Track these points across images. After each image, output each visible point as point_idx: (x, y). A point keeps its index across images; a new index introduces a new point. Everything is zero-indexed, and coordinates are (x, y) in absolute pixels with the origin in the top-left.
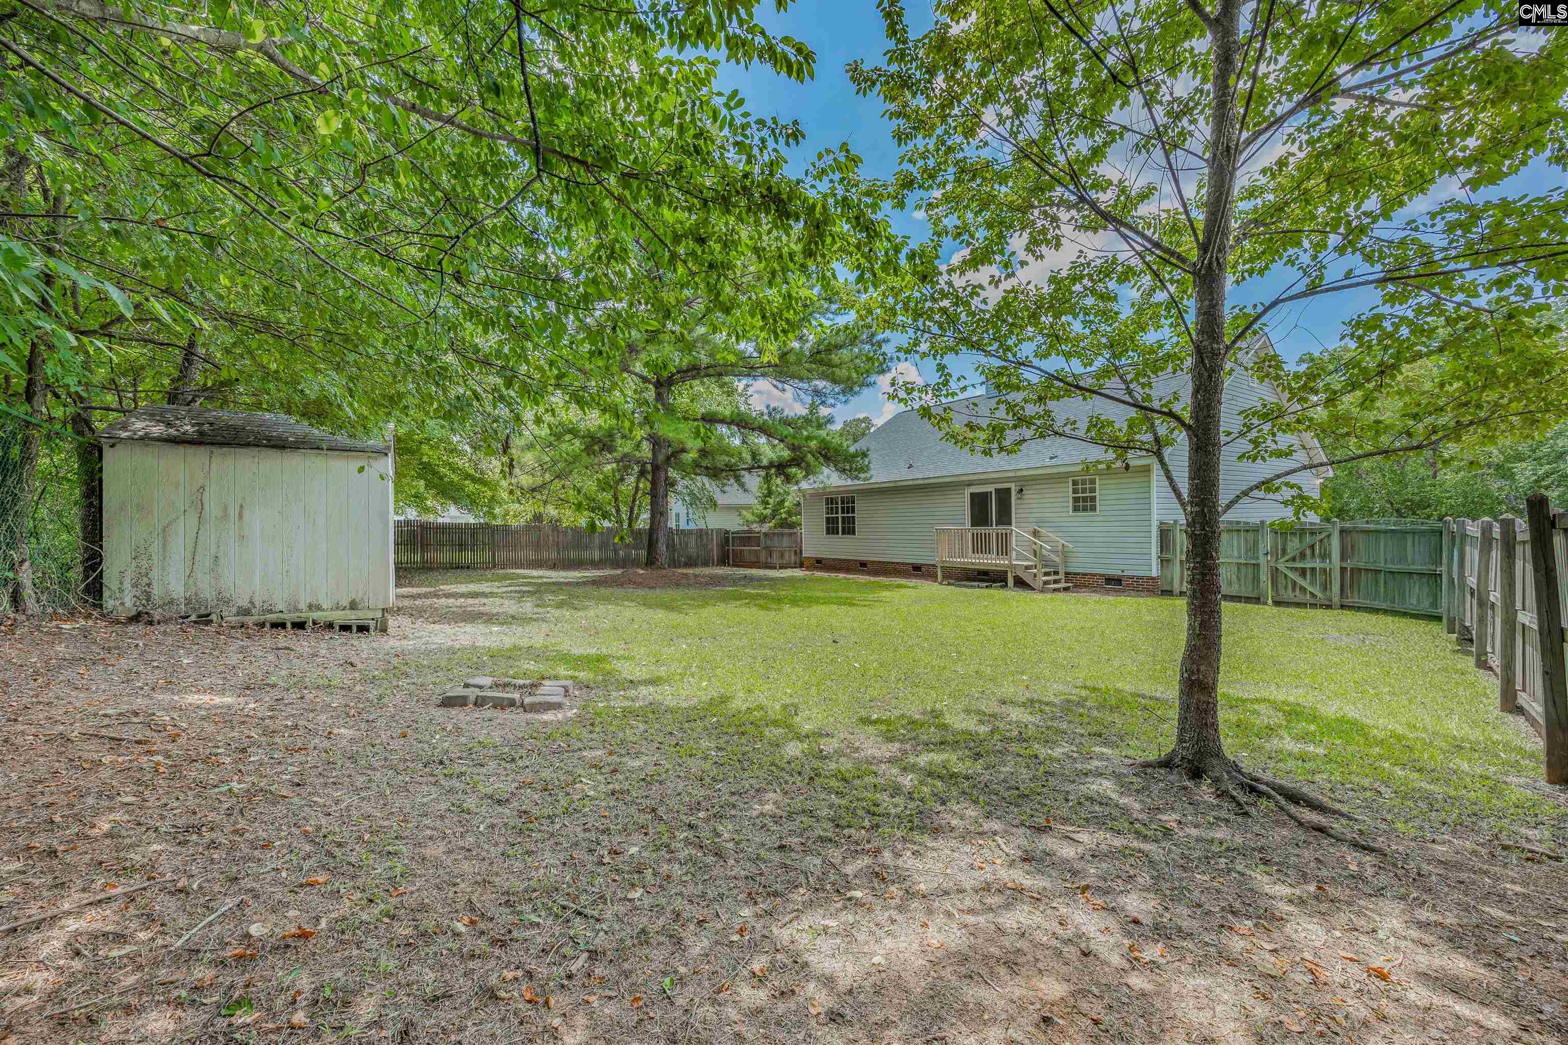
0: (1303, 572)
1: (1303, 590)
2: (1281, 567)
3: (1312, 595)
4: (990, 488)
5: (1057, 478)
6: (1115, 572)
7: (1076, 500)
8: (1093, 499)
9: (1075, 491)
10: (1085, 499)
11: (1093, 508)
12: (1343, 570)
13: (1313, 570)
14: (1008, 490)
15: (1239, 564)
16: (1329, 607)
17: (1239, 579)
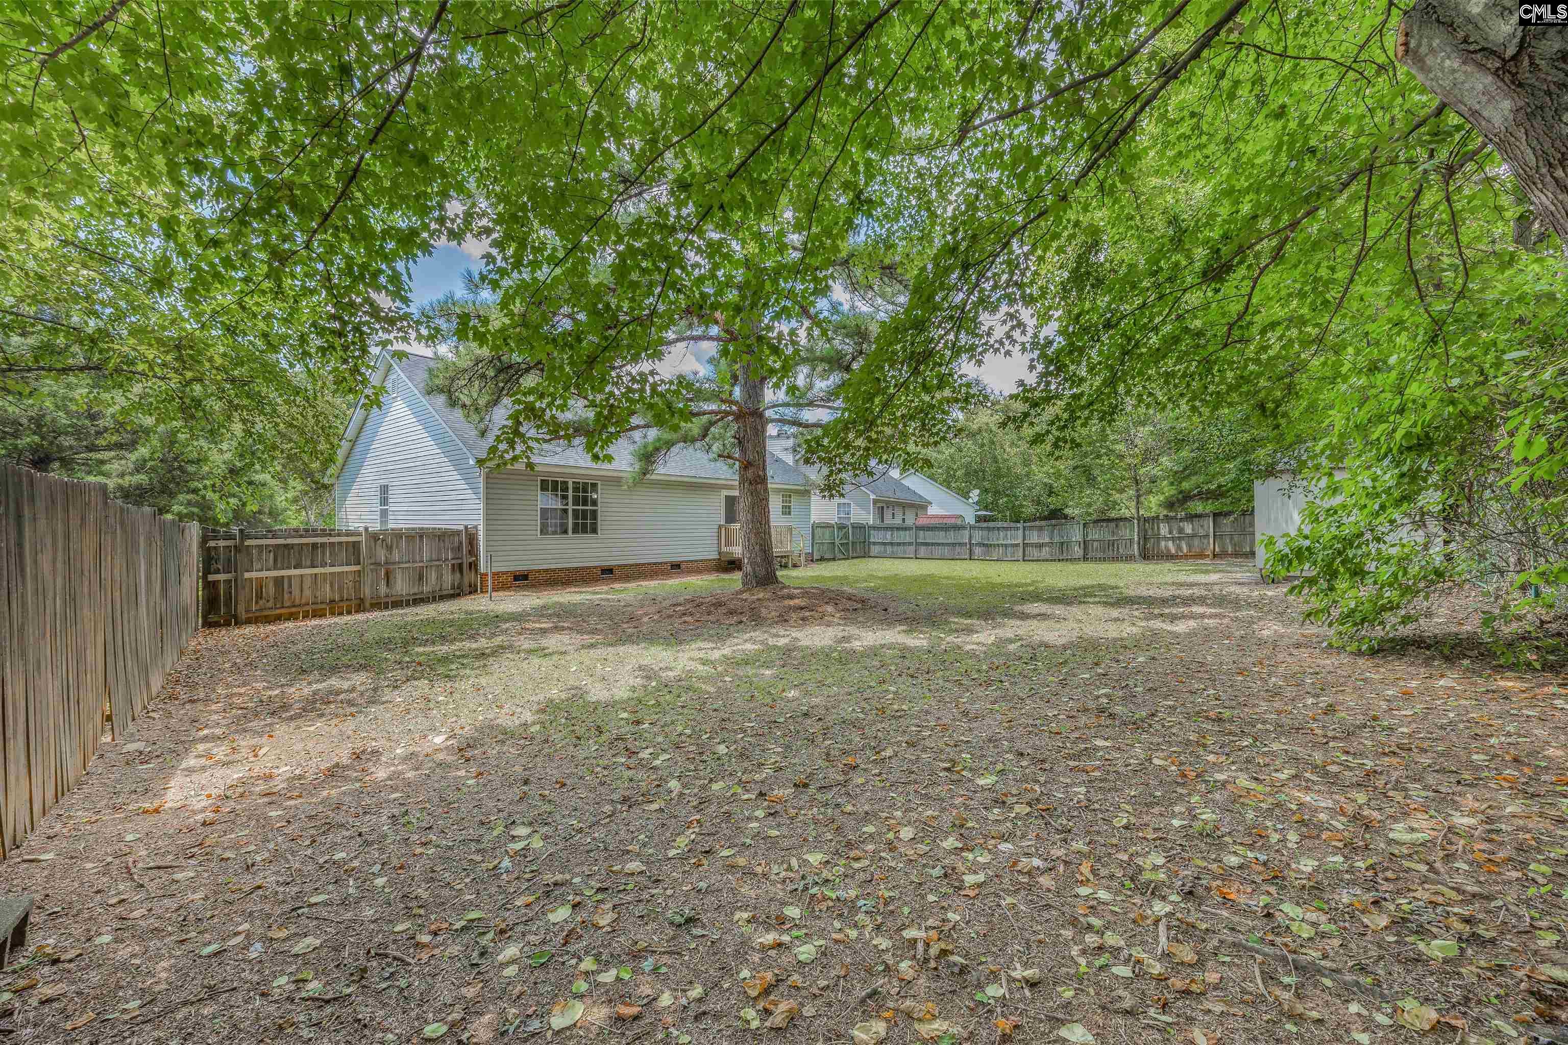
7: (783, 507)
8: (790, 507)
9: (783, 502)
10: (786, 507)
11: (790, 513)
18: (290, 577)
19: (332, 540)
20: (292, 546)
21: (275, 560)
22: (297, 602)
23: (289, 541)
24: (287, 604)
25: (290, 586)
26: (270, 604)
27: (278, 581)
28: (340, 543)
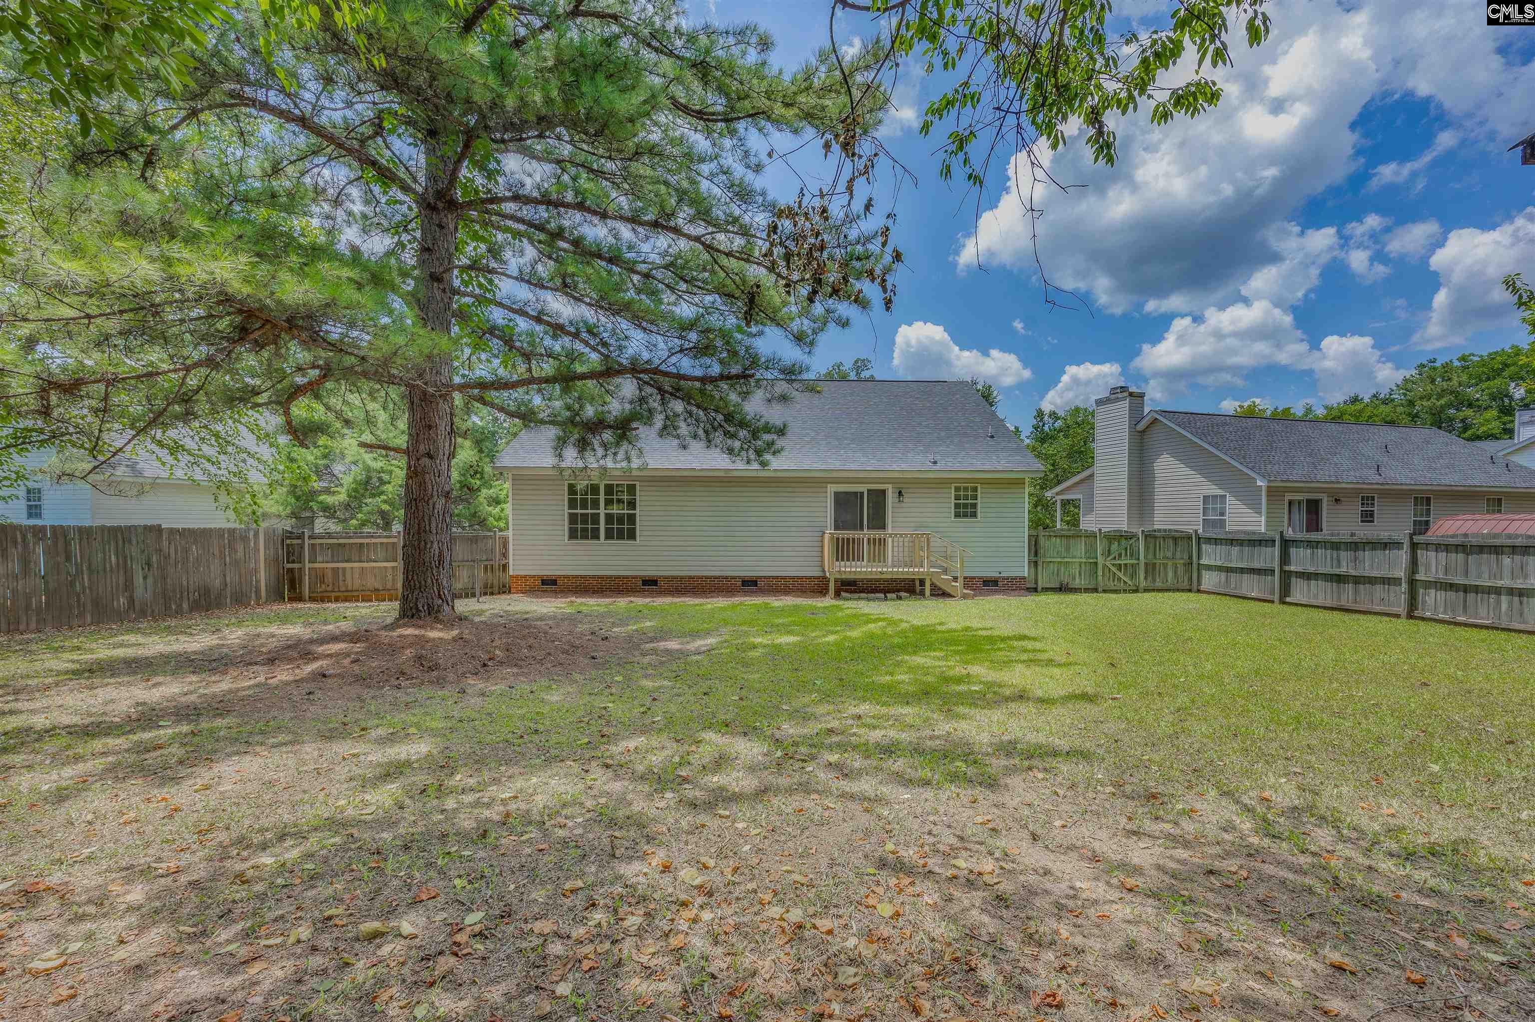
0: (1119, 567)
1: (1119, 579)
2: (1108, 564)
3: (1125, 582)
4: (863, 488)
5: (940, 484)
6: (991, 574)
7: (957, 506)
8: (974, 506)
9: (957, 498)
10: (965, 506)
11: (974, 515)
12: (1146, 564)
13: (1126, 565)
14: (883, 492)
15: (1080, 563)
16: (1136, 591)
17: (1080, 574)
18: (344, 569)
19: (374, 540)
20: (344, 545)
21: (333, 556)
22: (350, 588)
23: (342, 541)
24: (343, 589)
25: (344, 575)
26: (330, 589)
27: (335, 571)
28: (382, 544)
